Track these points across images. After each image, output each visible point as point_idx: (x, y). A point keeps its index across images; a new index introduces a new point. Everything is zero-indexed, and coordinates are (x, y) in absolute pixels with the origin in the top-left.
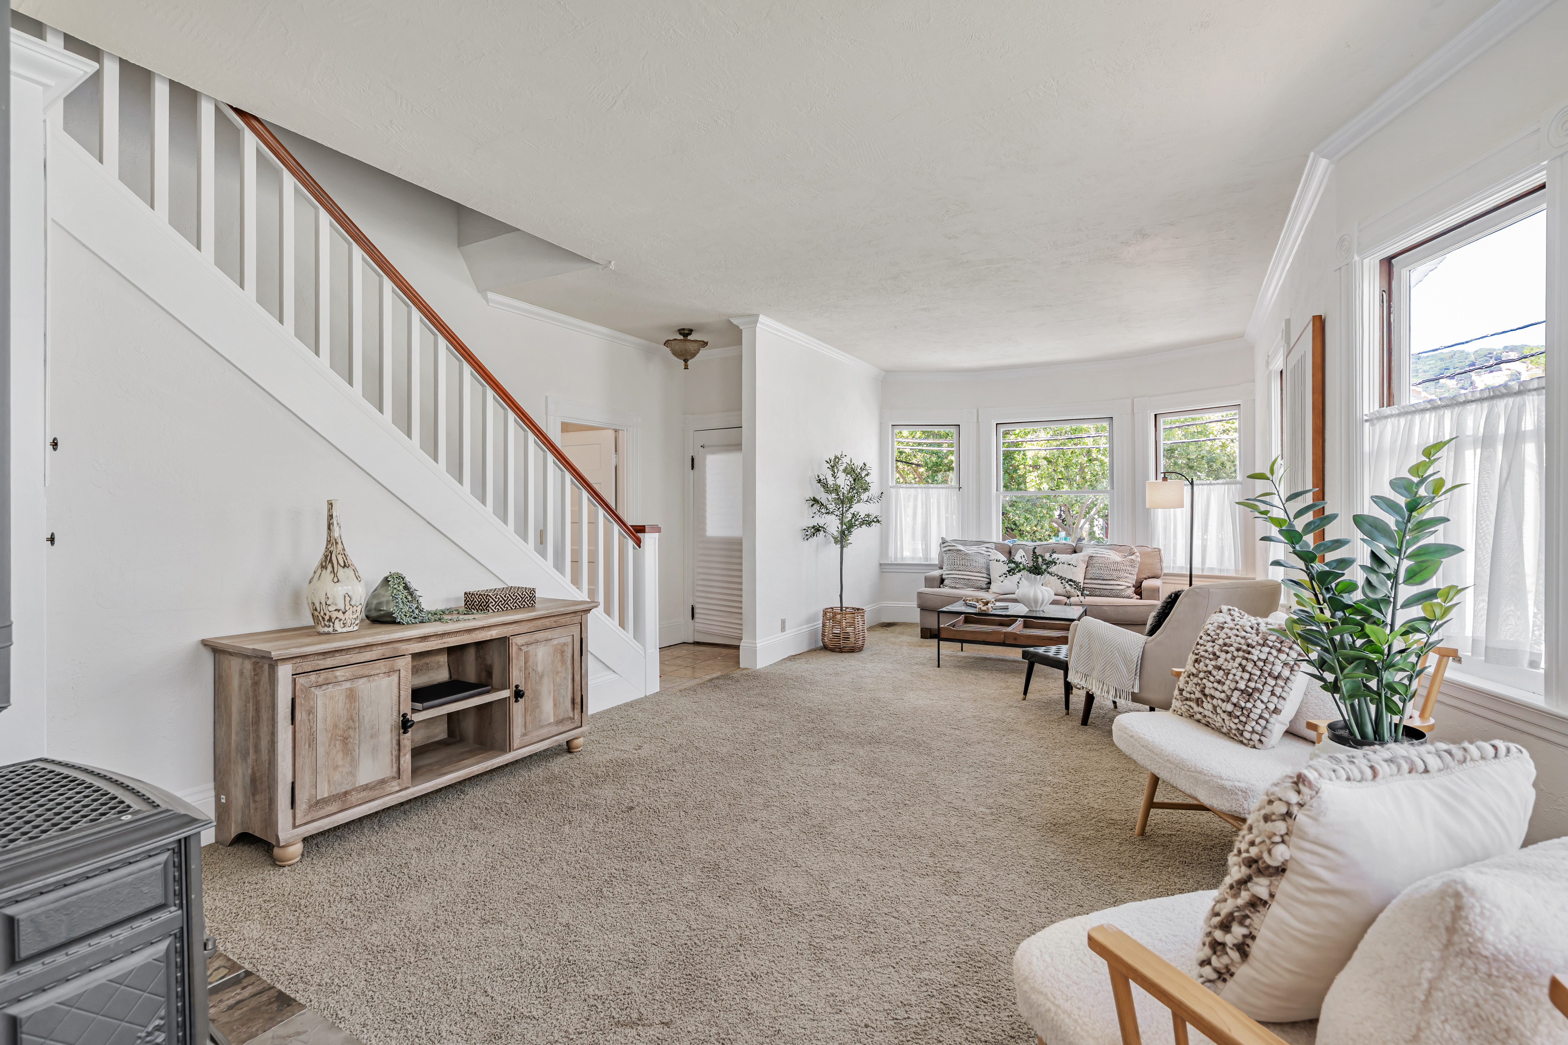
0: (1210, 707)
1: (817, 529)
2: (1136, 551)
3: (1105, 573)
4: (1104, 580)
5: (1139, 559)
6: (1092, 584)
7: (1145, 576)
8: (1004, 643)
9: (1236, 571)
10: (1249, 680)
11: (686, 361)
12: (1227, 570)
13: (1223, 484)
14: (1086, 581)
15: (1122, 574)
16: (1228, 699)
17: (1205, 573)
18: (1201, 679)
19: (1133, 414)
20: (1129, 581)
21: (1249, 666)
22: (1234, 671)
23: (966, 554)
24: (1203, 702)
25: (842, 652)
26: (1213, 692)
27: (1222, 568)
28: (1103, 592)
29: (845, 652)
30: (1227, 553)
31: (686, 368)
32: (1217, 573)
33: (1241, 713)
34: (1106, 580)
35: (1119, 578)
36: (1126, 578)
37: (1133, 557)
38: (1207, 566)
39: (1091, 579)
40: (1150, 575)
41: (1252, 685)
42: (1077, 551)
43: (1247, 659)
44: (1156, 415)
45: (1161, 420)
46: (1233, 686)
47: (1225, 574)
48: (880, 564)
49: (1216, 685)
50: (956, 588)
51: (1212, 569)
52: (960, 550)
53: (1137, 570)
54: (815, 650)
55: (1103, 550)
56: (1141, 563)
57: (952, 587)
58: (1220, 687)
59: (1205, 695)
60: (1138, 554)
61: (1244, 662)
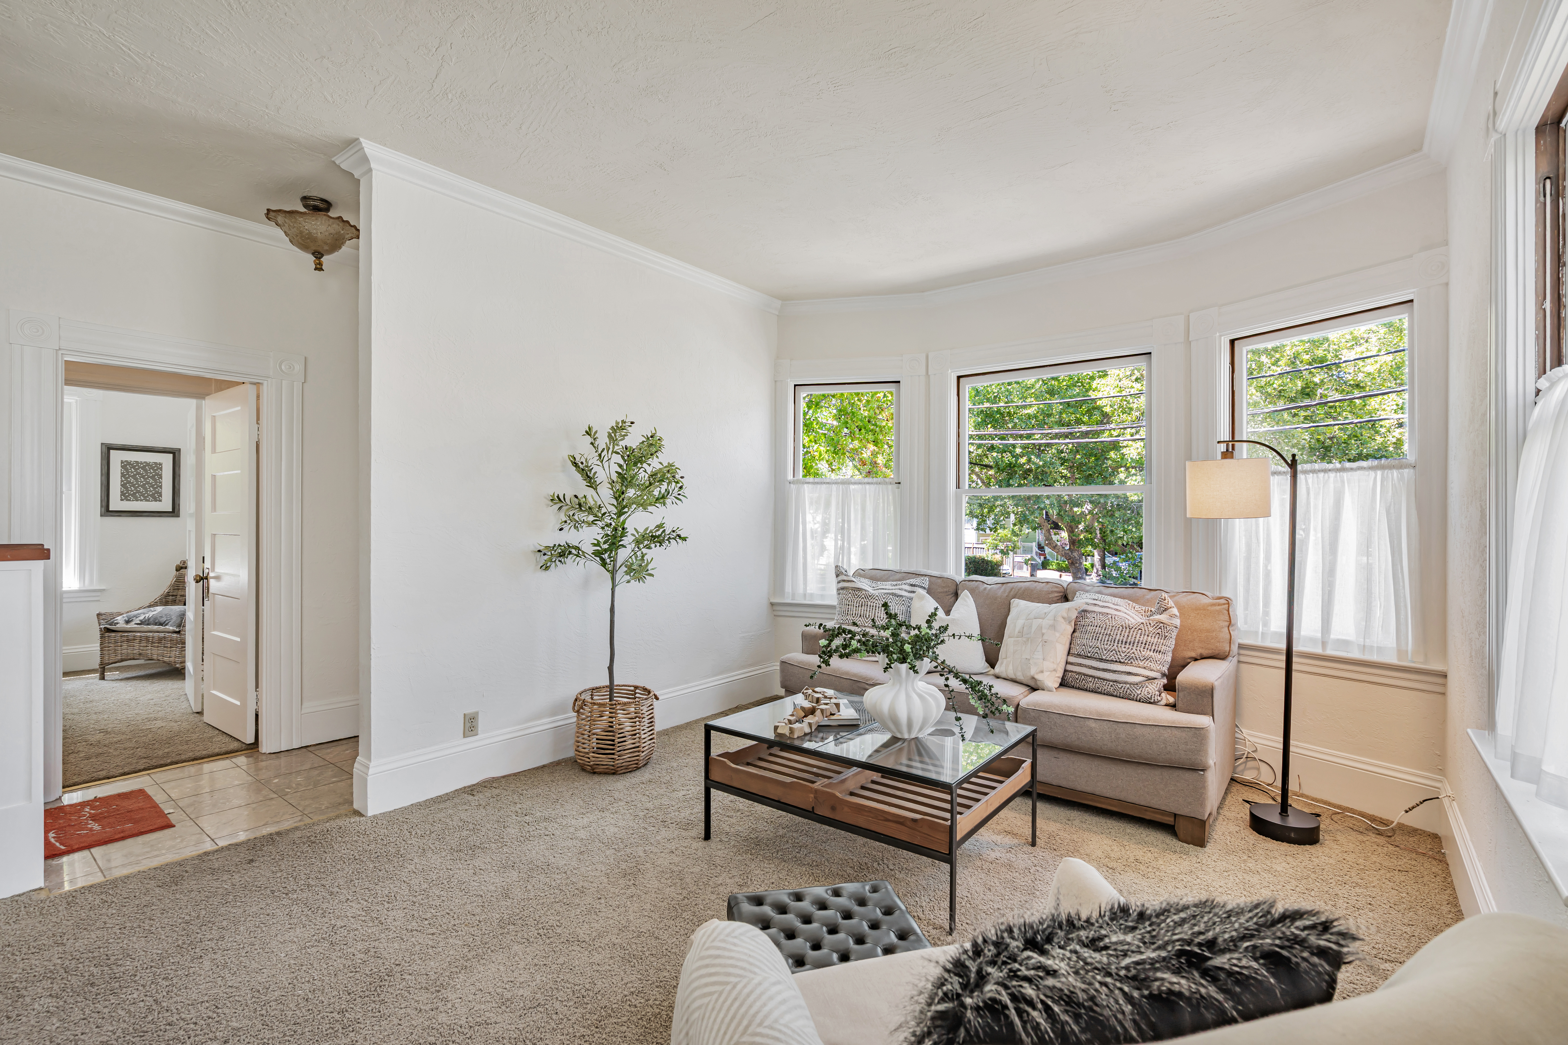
1: (564, 552)
2: (1171, 604)
3: (1104, 647)
4: (1101, 660)
5: (1177, 622)
6: (1080, 665)
7: (1193, 655)
8: (813, 812)
9: (1401, 653)
11: (318, 255)
12: (1380, 649)
13: (1371, 468)
14: (1072, 659)
15: (1136, 651)
17: (1330, 652)
19: (1188, 343)
20: (1152, 665)
25: (594, 773)
27: (1368, 642)
28: (1099, 684)
29: (600, 773)
30: (1378, 613)
31: (319, 267)
32: (1355, 654)
34: (1106, 661)
35: (1129, 660)
36: (1146, 659)
37: (1163, 617)
38: (1333, 636)
39: (1079, 655)
40: (1205, 653)
42: (1070, 597)
44: (1232, 342)
45: (1244, 350)
47: (1374, 658)
48: (772, 604)
51: (1345, 643)
53: (1172, 643)
54: (558, 763)
55: (1109, 598)
56: (1181, 631)
60: (1175, 611)
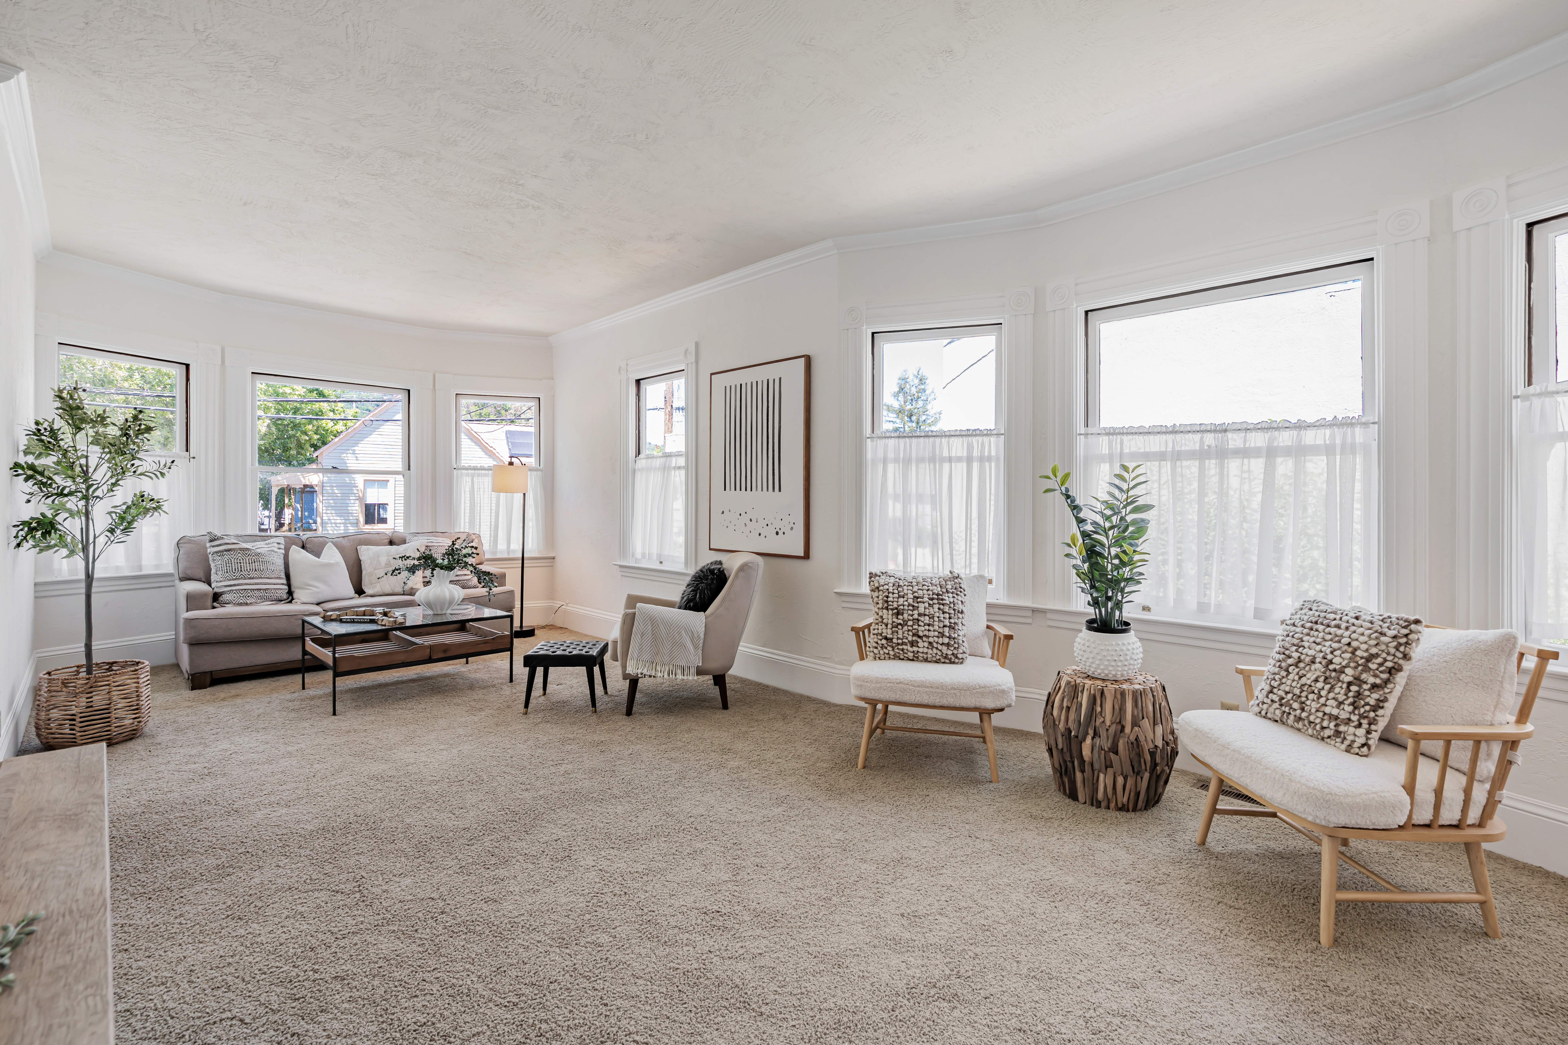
0: (926, 644)
8: (430, 659)
10: (950, 618)
16: (942, 635)
18: (912, 626)
21: (946, 609)
22: (937, 614)
23: (258, 554)
24: (918, 642)
26: (926, 633)
33: (952, 643)
41: (952, 621)
43: (943, 605)
44: (457, 395)
46: (941, 625)
48: (36, 585)
49: (927, 627)
50: (247, 604)
52: (248, 549)
57: (241, 604)
58: (931, 628)
59: (920, 637)
61: (941, 607)
